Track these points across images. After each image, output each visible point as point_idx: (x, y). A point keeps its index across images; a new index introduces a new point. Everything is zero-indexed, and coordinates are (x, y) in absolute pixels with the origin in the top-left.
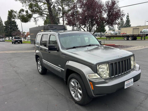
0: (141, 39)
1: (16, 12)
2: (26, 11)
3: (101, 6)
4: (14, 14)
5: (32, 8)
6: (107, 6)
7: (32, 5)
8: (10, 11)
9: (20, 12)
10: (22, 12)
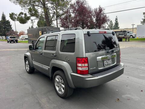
0: (126, 40)
1: (16, 15)
2: (25, 14)
3: (90, 12)
4: (14, 16)
5: (31, 12)
6: (96, 13)
7: (31, 9)
8: (11, 14)
9: (19, 15)
10: (21, 15)
